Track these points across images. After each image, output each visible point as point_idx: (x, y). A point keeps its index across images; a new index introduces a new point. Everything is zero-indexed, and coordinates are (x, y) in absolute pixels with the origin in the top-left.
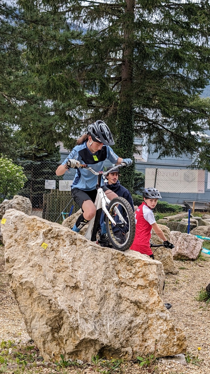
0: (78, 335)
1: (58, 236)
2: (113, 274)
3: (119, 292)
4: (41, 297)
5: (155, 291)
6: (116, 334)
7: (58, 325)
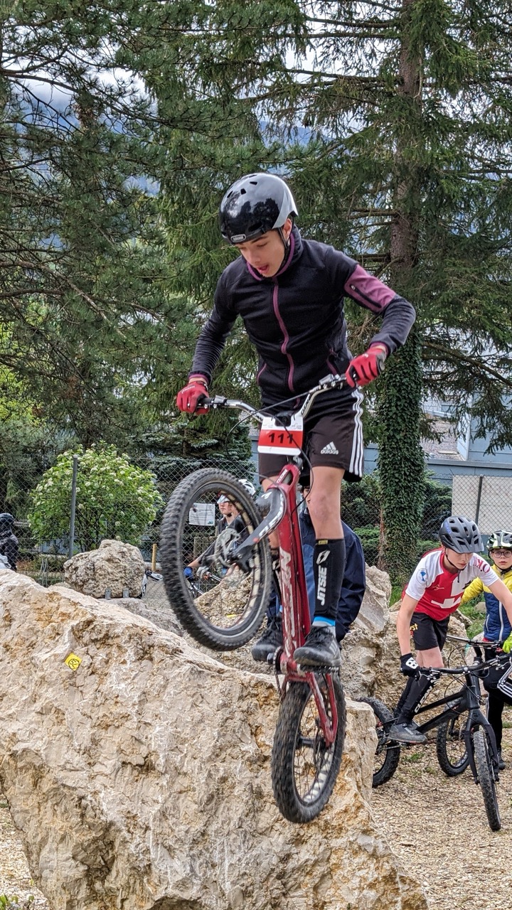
0: (150, 889)
1: (107, 636)
2: (243, 734)
3: (257, 781)
4: (59, 791)
5: (350, 780)
6: (247, 887)
7: (102, 861)
